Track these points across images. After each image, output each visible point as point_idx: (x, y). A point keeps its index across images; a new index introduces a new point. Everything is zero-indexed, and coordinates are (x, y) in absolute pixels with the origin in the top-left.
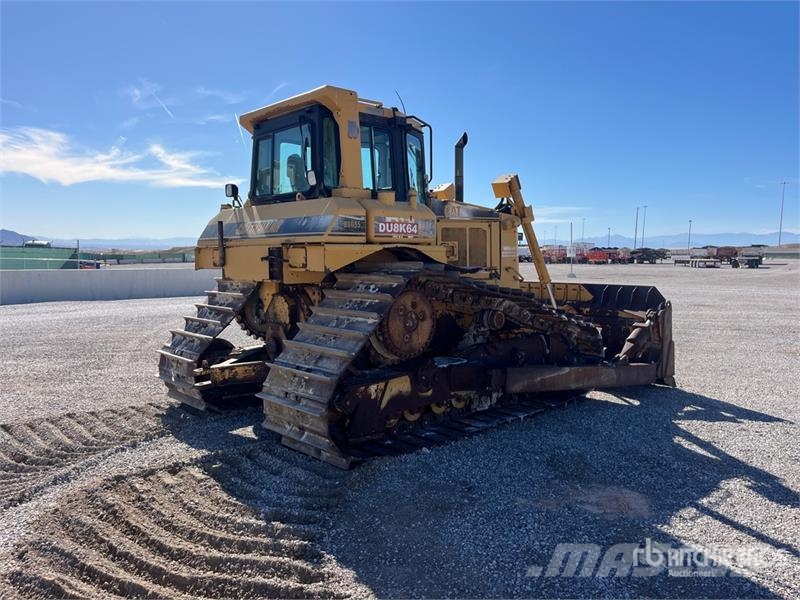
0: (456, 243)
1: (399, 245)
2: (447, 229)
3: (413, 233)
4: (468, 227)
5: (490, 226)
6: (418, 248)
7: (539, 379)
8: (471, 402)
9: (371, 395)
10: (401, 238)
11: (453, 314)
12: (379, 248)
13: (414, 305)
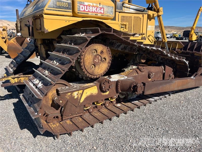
0: (127, 23)
1: (92, 19)
2: (124, 17)
3: (101, 13)
4: (133, 16)
5: (143, 16)
6: (104, 21)
8: (128, 95)
9: (74, 96)
10: (94, 15)
11: (124, 55)
12: (80, 19)
13: (102, 52)
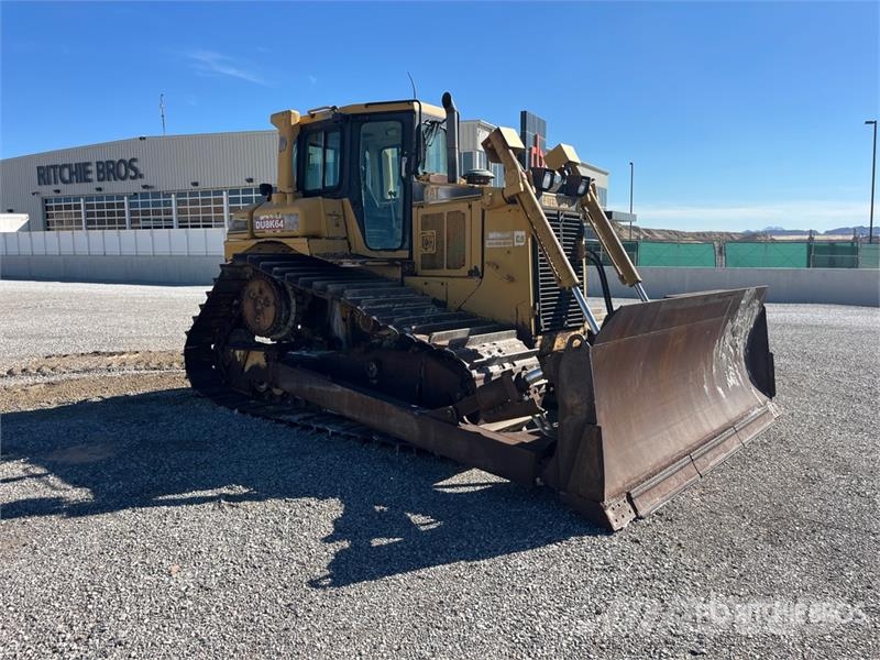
0: (434, 232)
1: (269, 239)
2: (427, 216)
3: (280, 228)
4: (445, 210)
5: (470, 207)
7: (308, 386)
10: (271, 233)
12: (257, 241)
13: (261, 292)
